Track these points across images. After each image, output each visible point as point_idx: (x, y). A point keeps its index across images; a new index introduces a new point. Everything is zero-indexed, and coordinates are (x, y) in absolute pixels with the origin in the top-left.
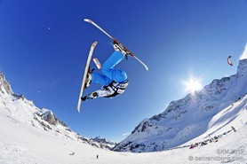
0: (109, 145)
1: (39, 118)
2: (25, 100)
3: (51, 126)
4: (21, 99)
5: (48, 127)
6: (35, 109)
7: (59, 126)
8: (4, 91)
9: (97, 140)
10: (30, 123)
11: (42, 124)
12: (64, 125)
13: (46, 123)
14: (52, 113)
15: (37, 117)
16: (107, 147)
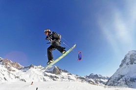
0: (102, 80)
1: (49, 74)
2: (35, 67)
3: (57, 76)
5: (56, 77)
7: (63, 74)
8: (15, 69)
9: (91, 76)
11: (51, 77)
12: (66, 72)
13: (54, 75)
14: (56, 67)
15: (47, 73)
16: (101, 82)
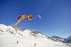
1: (32, 34)
2: (26, 30)
3: (36, 35)
4: (25, 30)
5: (35, 35)
6: (30, 31)
7: (39, 34)
9: (54, 37)
10: (29, 36)
11: (33, 35)
12: (41, 33)
13: (35, 34)
14: (36, 31)
